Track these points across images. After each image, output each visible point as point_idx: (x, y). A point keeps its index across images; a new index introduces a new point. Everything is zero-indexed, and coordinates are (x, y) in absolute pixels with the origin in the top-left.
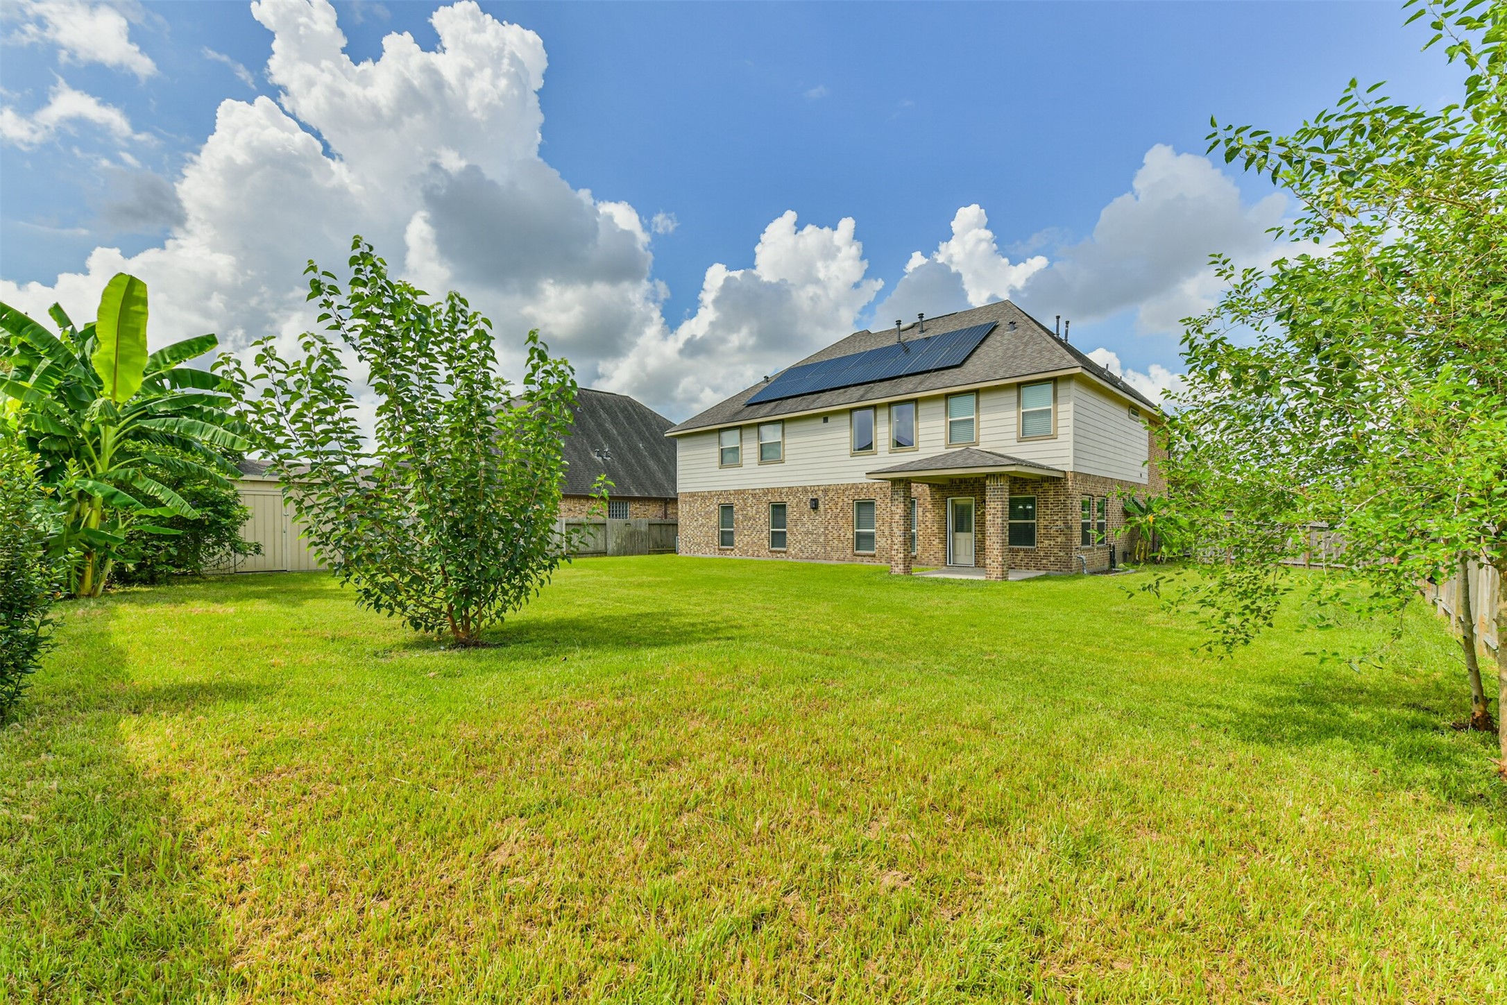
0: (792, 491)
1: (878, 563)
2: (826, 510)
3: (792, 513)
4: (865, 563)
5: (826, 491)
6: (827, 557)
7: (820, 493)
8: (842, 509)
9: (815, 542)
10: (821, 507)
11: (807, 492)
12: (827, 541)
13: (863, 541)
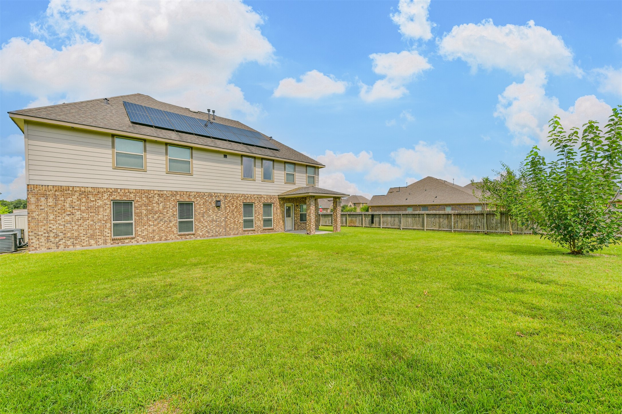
0: (199, 195)
1: (256, 233)
2: (226, 207)
3: (198, 209)
4: (250, 234)
5: (225, 197)
6: (227, 234)
7: (222, 197)
8: (236, 207)
9: (217, 226)
10: (223, 206)
11: (211, 196)
12: (226, 226)
13: (248, 223)
